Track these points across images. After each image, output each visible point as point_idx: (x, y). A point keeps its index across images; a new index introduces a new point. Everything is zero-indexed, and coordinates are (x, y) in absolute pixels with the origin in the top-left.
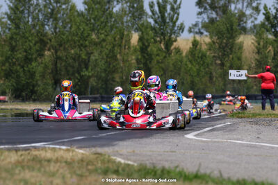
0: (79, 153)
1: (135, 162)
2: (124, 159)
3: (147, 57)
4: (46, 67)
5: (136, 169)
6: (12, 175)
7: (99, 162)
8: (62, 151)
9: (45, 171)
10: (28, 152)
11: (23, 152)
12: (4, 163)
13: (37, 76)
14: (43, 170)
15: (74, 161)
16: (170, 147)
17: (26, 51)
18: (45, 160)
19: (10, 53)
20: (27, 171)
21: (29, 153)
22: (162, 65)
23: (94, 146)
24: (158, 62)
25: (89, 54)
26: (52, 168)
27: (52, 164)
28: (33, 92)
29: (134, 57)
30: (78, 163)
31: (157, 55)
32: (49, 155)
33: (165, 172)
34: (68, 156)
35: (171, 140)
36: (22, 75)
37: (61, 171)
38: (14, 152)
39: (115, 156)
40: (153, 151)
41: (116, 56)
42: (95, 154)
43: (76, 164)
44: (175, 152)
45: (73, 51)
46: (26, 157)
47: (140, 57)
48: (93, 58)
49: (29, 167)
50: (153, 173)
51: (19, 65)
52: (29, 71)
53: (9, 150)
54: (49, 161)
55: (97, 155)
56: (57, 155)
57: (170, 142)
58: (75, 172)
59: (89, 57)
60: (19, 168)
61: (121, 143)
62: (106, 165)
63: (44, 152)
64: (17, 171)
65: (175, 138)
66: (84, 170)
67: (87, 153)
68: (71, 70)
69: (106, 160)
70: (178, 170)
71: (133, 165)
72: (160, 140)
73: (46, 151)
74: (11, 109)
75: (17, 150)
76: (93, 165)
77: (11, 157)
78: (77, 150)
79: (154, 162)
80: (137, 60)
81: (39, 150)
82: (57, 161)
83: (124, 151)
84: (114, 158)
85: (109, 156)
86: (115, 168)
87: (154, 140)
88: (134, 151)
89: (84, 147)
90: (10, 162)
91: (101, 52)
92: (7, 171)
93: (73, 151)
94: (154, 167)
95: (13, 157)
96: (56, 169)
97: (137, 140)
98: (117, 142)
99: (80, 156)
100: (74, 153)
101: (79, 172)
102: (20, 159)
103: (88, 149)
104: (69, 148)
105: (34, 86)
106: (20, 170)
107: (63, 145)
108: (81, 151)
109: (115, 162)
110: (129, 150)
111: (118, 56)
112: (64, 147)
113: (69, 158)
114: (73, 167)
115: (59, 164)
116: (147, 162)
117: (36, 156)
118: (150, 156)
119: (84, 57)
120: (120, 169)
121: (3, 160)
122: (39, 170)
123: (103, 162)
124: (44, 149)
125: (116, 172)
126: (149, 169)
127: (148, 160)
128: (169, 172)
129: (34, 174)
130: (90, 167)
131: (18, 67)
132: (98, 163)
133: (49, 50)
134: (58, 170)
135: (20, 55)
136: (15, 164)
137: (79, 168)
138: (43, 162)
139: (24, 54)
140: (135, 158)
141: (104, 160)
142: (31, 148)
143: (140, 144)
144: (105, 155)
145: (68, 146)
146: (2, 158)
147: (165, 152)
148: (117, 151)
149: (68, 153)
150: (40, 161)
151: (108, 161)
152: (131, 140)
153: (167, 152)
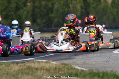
0: (54, 64)
1: (86, 68)
2: (80, 67)
4: (28, 12)
6: (17, 78)
7: (66, 69)
11: (21, 64)
12: (12, 71)
14: (34, 74)
15: (51, 69)
16: (105, 59)
17: (16, 3)
18: (35, 69)
19: (8, 4)
20: (25, 76)
21: (25, 65)
22: (96, 10)
23: (62, 60)
24: (93, 7)
25: (53, 4)
26: (39, 73)
27: (39, 71)
29: (79, 5)
30: (54, 70)
31: (93, 4)
32: (36, 65)
33: (105, 74)
34: (47, 66)
35: (105, 55)
36: (14, 17)
38: (16, 64)
40: (96, 62)
41: (69, 5)
44: (109, 62)
45: (43, 3)
46: (23, 67)
47: (83, 5)
48: (56, 6)
49: (26, 74)
50: (98, 75)
51: (13, 11)
52: (19, 15)
53: (13, 63)
54: (37, 69)
55: (64, 65)
59: (53, 6)
60: (20, 74)
61: (77, 57)
62: (70, 71)
64: (19, 76)
65: (107, 53)
67: (58, 64)
70: (112, 72)
71: (85, 71)
72: (98, 55)
73: (34, 63)
75: (18, 63)
76: (62, 71)
78: (52, 62)
79: (97, 68)
80: (81, 7)
81: (31, 63)
82: (41, 69)
83: (79, 62)
84: (74, 66)
85: (71, 65)
87: (95, 55)
88: (85, 62)
89: (56, 60)
90: (14, 71)
92: (13, 76)
93: (50, 63)
94: (98, 71)
95: (16, 68)
96: (41, 74)
97: (86, 55)
98: (74, 57)
99: (54, 66)
100: (51, 64)
102: (20, 68)
103: (58, 62)
104: (47, 61)
107: (44, 59)
110: (82, 61)
111: (71, 5)
112: (44, 61)
115: (42, 71)
116: (93, 68)
117: (29, 66)
118: (94, 65)
119: (50, 6)
120: (79, 74)
121: (10, 69)
122: (32, 75)
123: (68, 69)
124: (33, 62)
125: (76, 75)
128: (107, 74)
129: (29, 77)
130: (61, 72)
131: (13, 13)
133: (30, 2)
135: (13, 5)
137: (55, 73)
138: (33, 70)
139: (16, 5)
140: (86, 66)
141: (68, 67)
142: (25, 62)
143: (87, 57)
144: (69, 65)
145: (46, 60)
146: (10, 68)
147: (102, 62)
148: (75, 62)
149: (47, 64)
150: (32, 69)
151: (71, 68)
152: (82, 55)
153: (104, 62)
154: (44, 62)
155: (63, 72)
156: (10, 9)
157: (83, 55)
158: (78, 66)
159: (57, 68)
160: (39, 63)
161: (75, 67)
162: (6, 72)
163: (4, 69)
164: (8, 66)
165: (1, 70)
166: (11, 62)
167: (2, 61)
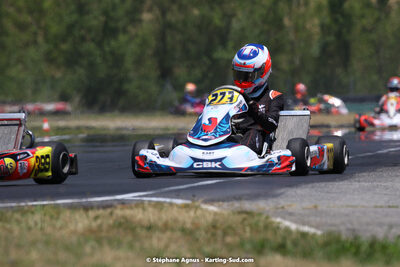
0: (210, 212)
1: (317, 227)
2: (295, 222)
3: (341, 20)
4: (144, 43)
5: (320, 241)
6: (79, 256)
7: (248, 229)
8: (175, 209)
9: (142, 248)
10: (109, 210)
11: (101, 212)
12: (64, 232)
13: (129, 63)
14: (137, 245)
15: (198, 227)
16: (386, 198)
17: (105, 13)
18: (142, 227)
19: (75, 17)
20: (106, 249)
21: (111, 214)
22: (373, 36)
23: (239, 198)
24: (364, 30)
25: (228, 17)
26: (155, 242)
27: (157, 234)
28: (120, 93)
29: (316, 21)
30: (206, 232)
31: (363, 16)
32: (150, 216)
33: (378, 248)
34: (187, 218)
35: (389, 184)
36: (99, 60)
37: (173, 247)
38: (82, 211)
39: (277, 215)
40: (355, 207)
41: (281, 20)
42: (241, 212)
43: (203, 233)
44: (397, 207)
45: (196, 12)
46: (106, 219)
47: (328, 20)
48: (235, 25)
49: (110, 242)
50: (353, 250)
51: (93, 40)
52: (112, 53)
53: (71, 207)
54: (150, 228)
55: (244, 216)
56: (166, 216)
57: (387, 188)
58: (200, 250)
59: (229, 23)
60: (92, 243)
61: (291, 191)
63: (141, 210)
64: (88, 249)
66: (218, 246)
67: (225, 212)
68: (193, 48)
71: (314, 235)
72: (366, 184)
73: (144, 209)
74: (78, 128)
75: (87, 208)
76: (235, 234)
77: (77, 223)
78: (204, 206)
79: (356, 227)
81: (131, 208)
82: (166, 227)
84: (278, 220)
85: (267, 218)
86: (279, 240)
87: (356, 185)
88: (316, 207)
89: (219, 201)
90: (74, 232)
91: (252, 12)
92: (67, 248)
93: (197, 208)
94: (356, 238)
95: (81, 222)
96: (162, 244)
97: (323, 184)
98: (282, 190)
99: (210, 218)
100: (199, 212)
101: (207, 249)
102: (94, 225)
103: (225, 204)
104: (188, 202)
105: (121, 82)
106: (93, 248)
107: (178, 197)
108: (212, 208)
109: (278, 228)
110: (307, 204)
111: (287, 22)
112: (179, 201)
114: (197, 240)
115: (168, 233)
116: (342, 228)
117: (124, 217)
118: (347, 215)
119: (217, 20)
120: (289, 245)
121: (61, 228)
122: (131, 246)
123: (255, 228)
124: (139, 204)
125: (281, 248)
126: (346, 242)
127: (343, 224)
128: (384, 247)
129: (121, 253)
130: (229, 239)
132: (245, 231)
133: (150, 10)
134: (167, 247)
135: (95, 20)
136: (83, 234)
137: (208, 241)
138: (138, 230)
139: (102, 19)
140: (318, 219)
141: (256, 224)
142: (115, 203)
143: (328, 192)
144: (260, 214)
145: (187, 199)
146: (59, 224)
147: (376, 207)
148: (283, 208)
149: (187, 212)
150: (133, 229)
151: (266, 227)
152: (310, 185)
153: (381, 207)
154: (177, 205)
155: (237, 239)
156: (83, 32)
157: (314, 184)
158: (291, 221)
159: (218, 225)
160: (161, 209)
161: (279, 223)
162: (44, 238)
163: (39, 226)
164: (55, 215)
165: (30, 229)
166: (65, 205)
167: (35, 201)
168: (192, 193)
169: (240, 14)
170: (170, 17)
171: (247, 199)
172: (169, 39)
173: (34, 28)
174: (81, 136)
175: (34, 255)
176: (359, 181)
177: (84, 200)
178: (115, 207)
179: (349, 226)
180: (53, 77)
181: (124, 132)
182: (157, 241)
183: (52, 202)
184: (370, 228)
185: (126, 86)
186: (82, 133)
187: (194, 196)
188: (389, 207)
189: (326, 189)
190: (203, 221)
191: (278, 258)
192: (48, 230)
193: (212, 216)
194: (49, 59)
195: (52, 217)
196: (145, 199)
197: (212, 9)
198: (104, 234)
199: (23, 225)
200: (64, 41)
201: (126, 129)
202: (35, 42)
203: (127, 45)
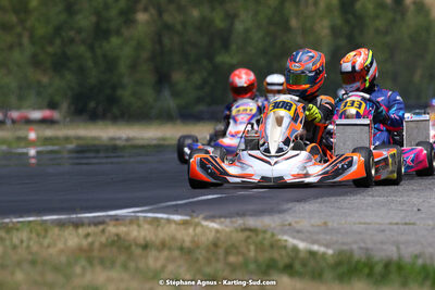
0: (210, 230)
1: (327, 246)
2: (303, 240)
3: (353, 21)
4: (139, 46)
5: (331, 261)
6: (68, 277)
7: (252, 247)
8: (173, 226)
9: (137, 269)
10: (101, 227)
11: (91, 229)
12: (52, 251)
13: (123, 67)
14: (132, 265)
15: (198, 247)
16: (402, 214)
17: (98, 14)
18: (137, 245)
19: (63, 17)
20: (98, 269)
21: (103, 231)
22: (388, 39)
23: (242, 215)
24: (377, 31)
25: (231, 17)
26: (151, 261)
27: (154, 253)
28: (112, 100)
29: (326, 23)
30: (208, 251)
31: (377, 17)
32: (146, 233)
33: (393, 268)
34: (186, 236)
35: (405, 199)
36: (90, 64)
37: (171, 267)
38: (71, 228)
39: (285, 233)
40: (369, 224)
41: (287, 21)
42: (244, 230)
43: (204, 252)
44: (414, 224)
45: (195, 13)
46: (97, 237)
47: (339, 22)
48: (239, 26)
49: (102, 262)
50: (366, 271)
51: (83, 42)
52: (105, 56)
53: (61, 224)
54: (145, 247)
55: (247, 233)
56: (164, 233)
57: (402, 204)
58: (200, 270)
59: (232, 24)
60: (83, 262)
61: (299, 207)
63: (135, 227)
64: (78, 270)
65: (414, 193)
66: (220, 266)
67: (227, 229)
68: (192, 51)
69: (267, 243)
70: (420, 261)
71: (324, 254)
72: (381, 199)
73: (139, 226)
74: (67, 139)
75: (77, 224)
76: (239, 253)
77: (66, 241)
78: (205, 223)
79: (370, 245)
81: (125, 225)
82: (163, 246)
83: (304, 224)
85: (273, 235)
86: (286, 260)
87: (369, 200)
88: (325, 223)
89: (220, 217)
90: (63, 251)
91: (257, 13)
92: (57, 269)
93: (197, 225)
94: (369, 258)
95: (72, 239)
96: (159, 264)
97: (333, 199)
98: (290, 205)
99: (211, 236)
100: (199, 230)
101: (208, 270)
102: (85, 243)
103: (228, 220)
104: (187, 218)
105: (114, 88)
106: (84, 268)
107: (176, 213)
108: (214, 225)
109: (285, 247)
110: (317, 221)
111: (294, 23)
112: (177, 218)
113: (187, 240)
114: (197, 259)
115: (166, 252)
116: (355, 247)
117: (117, 235)
118: (360, 233)
119: (219, 22)
120: (297, 266)
121: (49, 246)
122: (125, 267)
123: (260, 247)
124: (133, 221)
125: (289, 269)
126: (358, 262)
127: (355, 242)
128: (400, 267)
129: (114, 274)
130: (232, 259)
131: (82, 49)
132: (249, 251)
133: (145, 10)
134: (164, 267)
135: (85, 20)
136: (73, 253)
137: (208, 261)
138: (133, 247)
139: (93, 19)
140: (328, 237)
141: (261, 243)
142: (107, 220)
143: (338, 208)
144: (265, 232)
145: (186, 215)
146: (46, 242)
147: (391, 224)
148: (290, 225)
149: (186, 229)
150: (128, 248)
151: (272, 246)
152: (319, 200)
153: (397, 224)
154: (175, 222)
155: (240, 259)
156: (72, 34)
157: (323, 199)
158: (299, 239)
159: (220, 243)
160: (158, 226)
161: (286, 241)
162: (30, 257)
163: (25, 244)
164: (43, 233)
165: (15, 247)
166: (53, 221)
167: (21, 217)
168: (191, 209)
169: (243, 15)
170: (167, 18)
171: (251, 215)
172: (166, 41)
173: (19, 29)
174: (71, 146)
175: (19, 276)
176: (373, 196)
177: (74, 216)
178: (108, 225)
179: (363, 245)
180: (39, 82)
181: (118, 142)
182: (153, 260)
183: (39, 218)
184: (385, 247)
185: (119, 92)
186: (71, 143)
187: (193, 212)
188: (406, 224)
189: (336, 205)
190: (203, 239)
191: (286, 280)
192: (35, 248)
193: (213, 233)
194: (36, 62)
195: (38, 235)
196: (140, 214)
197: (213, 9)
198: (95, 253)
199: (8, 243)
200: (51, 43)
201: (120, 139)
202: (21, 45)
203: (121, 47)
